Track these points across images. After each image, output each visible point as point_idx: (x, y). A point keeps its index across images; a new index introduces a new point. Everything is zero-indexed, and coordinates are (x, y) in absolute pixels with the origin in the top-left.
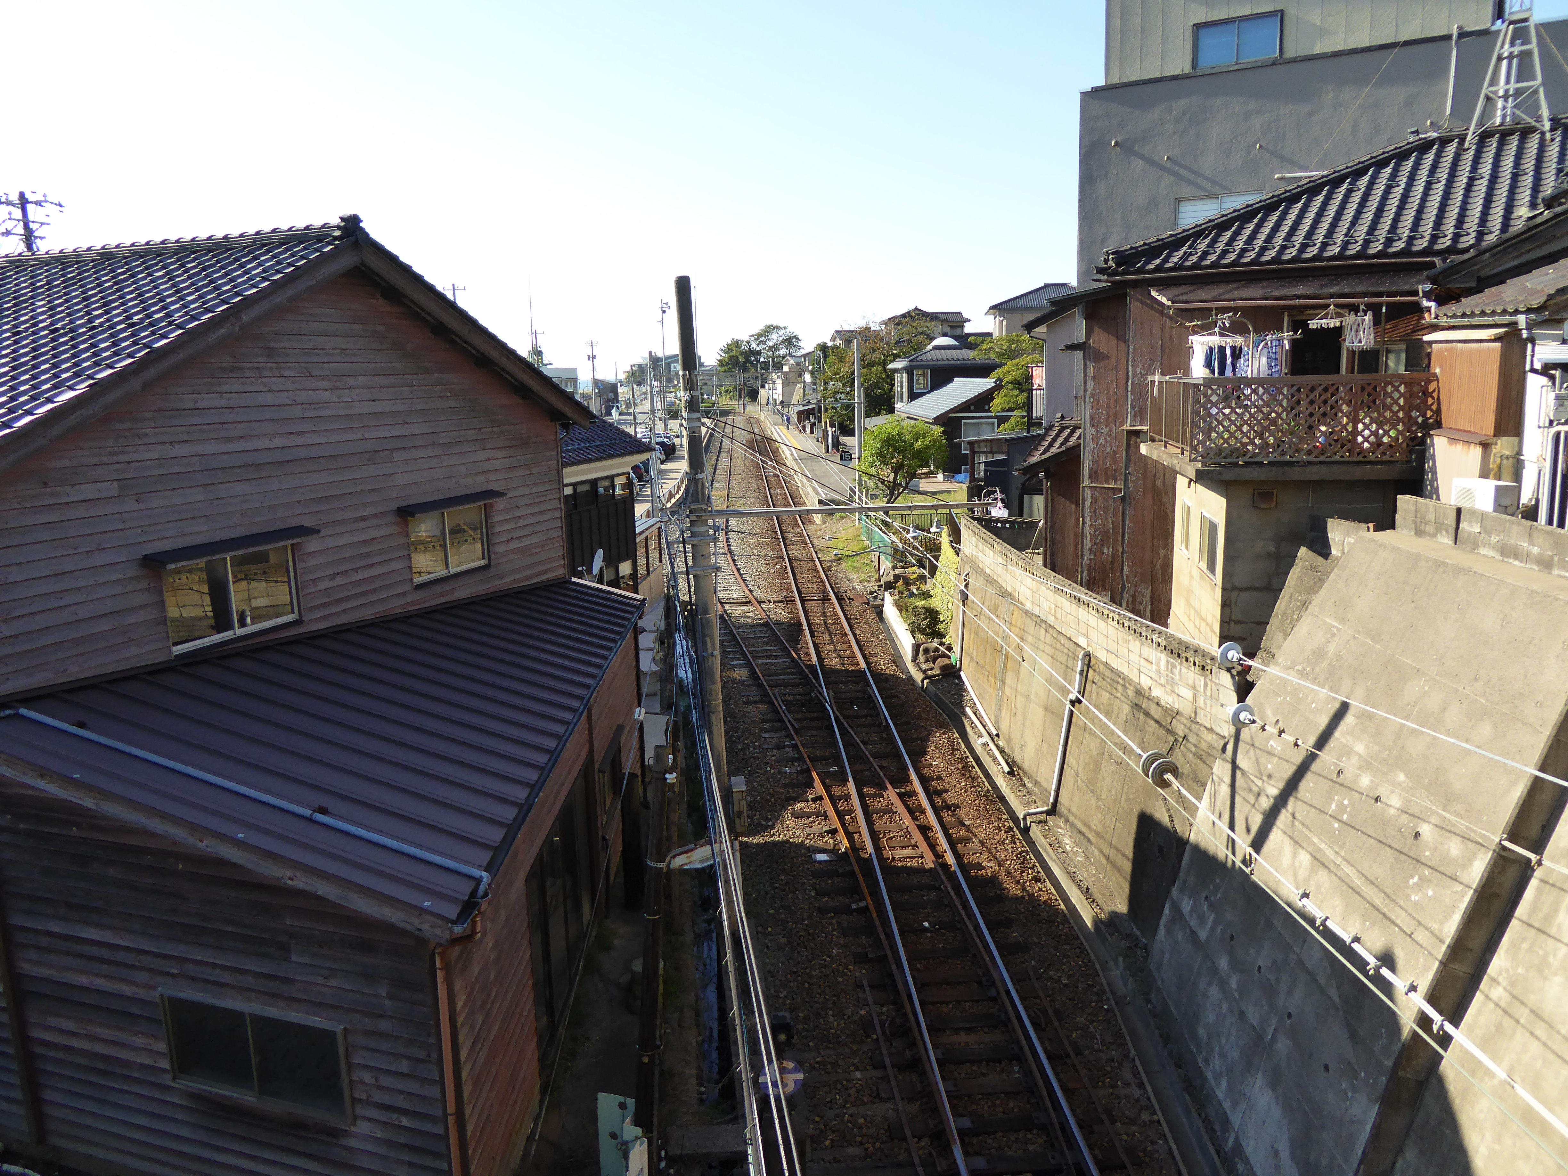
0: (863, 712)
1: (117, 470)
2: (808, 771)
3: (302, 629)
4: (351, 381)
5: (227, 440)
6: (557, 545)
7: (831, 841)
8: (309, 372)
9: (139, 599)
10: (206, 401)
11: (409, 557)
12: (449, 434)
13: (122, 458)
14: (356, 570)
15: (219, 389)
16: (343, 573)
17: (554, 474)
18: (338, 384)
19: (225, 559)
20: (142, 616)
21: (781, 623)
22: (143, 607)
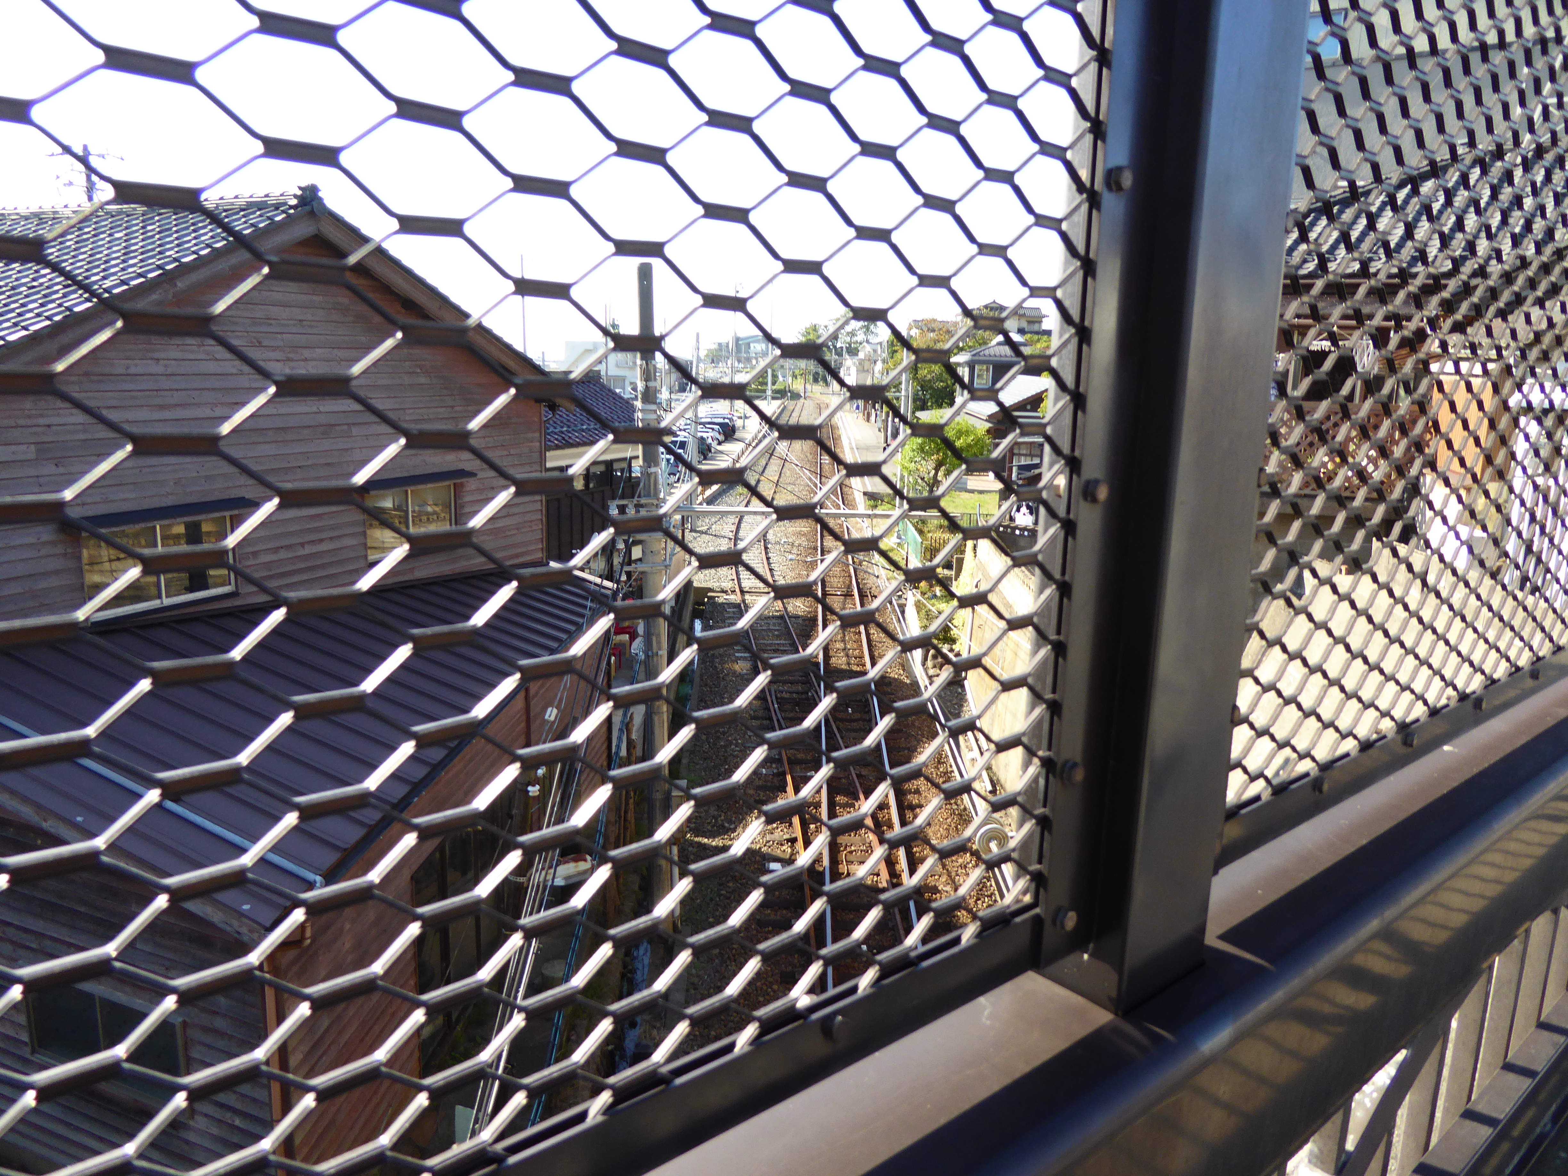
0: (857, 716)
1: (35, 433)
2: (784, 774)
3: (237, 602)
4: (307, 353)
5: (162, 407)
6: (535, 528)
7: (789, 850)
8: (260, 343)
9: (52, 564)
10: (138, 367)
11: (364, 534)
12: (417, 411)
13: (42, 421)
14: (302, 545)
15: (156, 355)
16: (289, 547)
17: (536, 455)
18: (291, 356)
19: (155, 527)
20: (55, 582)
21: (797, 617)
22: (57, 572)
